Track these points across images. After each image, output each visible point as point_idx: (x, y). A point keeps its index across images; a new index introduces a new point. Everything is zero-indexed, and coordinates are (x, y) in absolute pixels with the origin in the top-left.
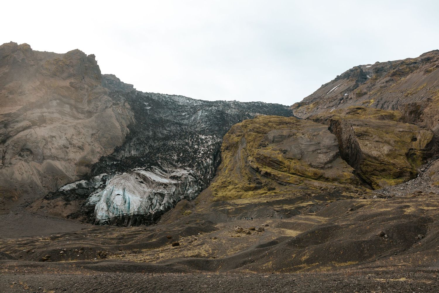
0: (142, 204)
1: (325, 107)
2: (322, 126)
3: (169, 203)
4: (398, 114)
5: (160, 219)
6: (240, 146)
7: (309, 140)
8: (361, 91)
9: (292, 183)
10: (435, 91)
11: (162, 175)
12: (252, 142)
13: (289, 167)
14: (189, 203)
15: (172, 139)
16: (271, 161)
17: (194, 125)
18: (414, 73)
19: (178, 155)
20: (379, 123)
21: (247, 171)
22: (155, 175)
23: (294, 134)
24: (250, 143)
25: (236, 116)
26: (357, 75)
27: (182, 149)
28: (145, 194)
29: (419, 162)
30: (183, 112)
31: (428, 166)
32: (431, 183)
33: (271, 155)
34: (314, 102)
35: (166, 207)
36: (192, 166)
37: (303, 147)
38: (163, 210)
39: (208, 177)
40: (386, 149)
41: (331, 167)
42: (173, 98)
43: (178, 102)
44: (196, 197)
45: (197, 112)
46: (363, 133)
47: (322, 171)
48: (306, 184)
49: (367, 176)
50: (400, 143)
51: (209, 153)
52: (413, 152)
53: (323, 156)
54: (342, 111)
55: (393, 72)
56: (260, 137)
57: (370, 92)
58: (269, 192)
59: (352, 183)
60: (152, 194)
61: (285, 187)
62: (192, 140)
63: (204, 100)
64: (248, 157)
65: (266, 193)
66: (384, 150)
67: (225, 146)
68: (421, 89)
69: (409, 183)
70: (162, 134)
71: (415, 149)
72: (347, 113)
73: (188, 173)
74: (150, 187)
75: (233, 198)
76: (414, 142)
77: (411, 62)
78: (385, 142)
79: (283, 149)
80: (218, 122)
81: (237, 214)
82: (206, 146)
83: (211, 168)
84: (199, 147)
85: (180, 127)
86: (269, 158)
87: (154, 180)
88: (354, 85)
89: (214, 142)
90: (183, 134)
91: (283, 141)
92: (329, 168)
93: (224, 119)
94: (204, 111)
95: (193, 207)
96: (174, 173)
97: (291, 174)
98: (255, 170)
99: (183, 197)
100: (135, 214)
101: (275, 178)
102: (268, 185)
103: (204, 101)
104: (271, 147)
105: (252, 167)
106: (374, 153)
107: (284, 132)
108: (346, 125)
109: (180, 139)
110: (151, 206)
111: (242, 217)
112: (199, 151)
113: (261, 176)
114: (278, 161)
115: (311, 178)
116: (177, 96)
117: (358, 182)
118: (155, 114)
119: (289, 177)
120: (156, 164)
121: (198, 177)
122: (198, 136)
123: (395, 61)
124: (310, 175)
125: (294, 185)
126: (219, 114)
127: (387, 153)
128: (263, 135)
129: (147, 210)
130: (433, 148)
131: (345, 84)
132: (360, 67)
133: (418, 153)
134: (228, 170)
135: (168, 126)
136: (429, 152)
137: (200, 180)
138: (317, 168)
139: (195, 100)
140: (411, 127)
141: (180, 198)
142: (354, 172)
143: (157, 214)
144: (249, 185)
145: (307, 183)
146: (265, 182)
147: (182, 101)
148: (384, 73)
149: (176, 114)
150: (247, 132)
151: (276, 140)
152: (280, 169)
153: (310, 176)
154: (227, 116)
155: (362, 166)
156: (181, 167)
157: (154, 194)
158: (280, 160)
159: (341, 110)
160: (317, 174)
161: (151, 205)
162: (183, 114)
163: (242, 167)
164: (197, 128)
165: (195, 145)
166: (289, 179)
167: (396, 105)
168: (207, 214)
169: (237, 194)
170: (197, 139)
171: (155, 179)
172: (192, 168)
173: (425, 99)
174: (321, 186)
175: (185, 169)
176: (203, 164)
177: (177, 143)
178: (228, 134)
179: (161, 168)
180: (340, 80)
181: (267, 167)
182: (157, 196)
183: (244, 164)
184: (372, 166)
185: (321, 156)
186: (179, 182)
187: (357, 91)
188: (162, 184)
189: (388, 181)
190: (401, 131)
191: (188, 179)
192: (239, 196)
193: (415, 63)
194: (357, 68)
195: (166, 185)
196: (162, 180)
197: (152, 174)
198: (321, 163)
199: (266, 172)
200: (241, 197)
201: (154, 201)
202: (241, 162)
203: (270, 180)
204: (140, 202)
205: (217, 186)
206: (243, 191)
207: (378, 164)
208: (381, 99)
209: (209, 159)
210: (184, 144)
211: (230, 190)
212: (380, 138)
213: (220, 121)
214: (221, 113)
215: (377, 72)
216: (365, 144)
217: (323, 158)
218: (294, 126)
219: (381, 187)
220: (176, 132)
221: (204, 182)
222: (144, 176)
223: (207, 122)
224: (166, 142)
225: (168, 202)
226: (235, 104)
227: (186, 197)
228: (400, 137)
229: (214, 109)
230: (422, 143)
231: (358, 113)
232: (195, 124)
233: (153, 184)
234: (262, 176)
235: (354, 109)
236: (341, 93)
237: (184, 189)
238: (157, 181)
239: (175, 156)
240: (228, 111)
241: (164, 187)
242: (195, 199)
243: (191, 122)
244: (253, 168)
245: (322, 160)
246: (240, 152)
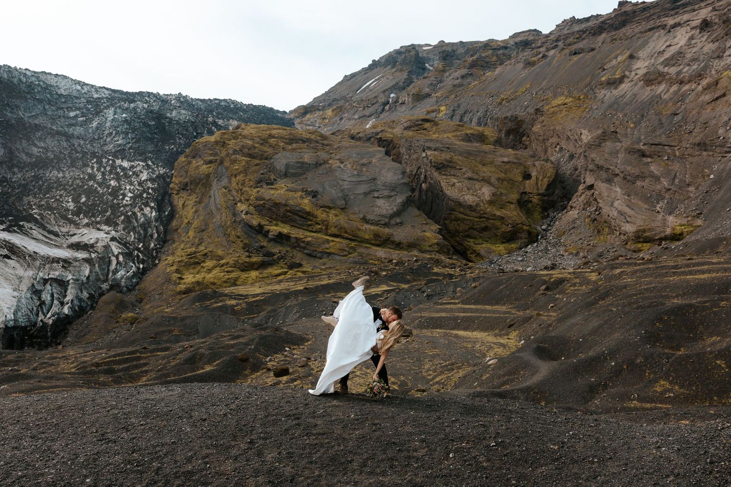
0: (20, 304)
1: (356, 117)
2: (374, 149)
3: (80, 300)
4: (490, 132)
5: (65, 334)
6: (214, 183)
7: (356, 173)
8: (420, 91)
9: (334, 254)
10: (545, 97)
11: (48, 241)
12: (242, 175)
13: (326, 223)
14: (126, 299)
15: (53, 167)
16: (290, 211)
17: (99, 138)
18: (506, 65)
19: (76, 200)
20: (469, 147)
21: (239, 231)
22: (33, 242)
23: (325, 162)
24: (237, 178)
25: (189, 124)
26: (410, 61)
27: (82, 187)
28: (21, 281)
29: (537, 215)
30: (70, 109)
31: (551, 221)
32: (562, 249)
33: (288, 200)
34: (335, 107)
35: (77, 308)
36: (114, 222)
37: (346, 186)
38: (70, 314)
39: (152, 245)
40: (486, 192)
41: (401, 223)
42: (43, 77)
43: (57, 88)
44: (136, 286)
45: (102, 112)
46: (445, 163)
47: (387, 230)
48: (361, 255)
49: (458, 239)
50: (505, 183)
51: (145, 195)
52: (526, 199)
53: (384, 203)
54: (396, 124)
55: (473, 61)
56: (256, 165)
57: (435, 93)
58: (291, 272)
59: (441, 252)
60: (39, 282)
61: (321, 261)
62: (102, 170)
63: (113, 88)
64: (236, 204)
65: (285, 273)
66: (483, 193)
67: (180, 183)
68: (523, 93)
69: (529, 248)
70: (27, 154)
71: (531, 193)
72: (405, 129)
73: (110, 236)
74: (29, 266)
75: (220, 285)
76: (528, 182)
77: (499, 45)
78: (483, 180)
79: (309, 190)
80: (151, 134)
81: (253, 314)
82: (136, 182)
83: (156, 227)
84: (119, 183)
85: (67, 140)
86: (286, 205)
87: (36, 253)
88: (405, 79)
89: (151, 174)
90: (78, 156)
91: (304, 174)
92: (397, 224)
93: (164, 128)
94: (118, 111)
95: (134, 305)
96: (75, 236)
97: (331, 235)
98: (256, 230)
99: (108, 287)
100: (9, 325)
101: (297, 244)
102: (286, 258)
103: (114, 91)
104: (283, 185)
105: (247, 224)
106: (469, 199)
107: (306, 156)
108: (409, 148)
109: (73, 166)
110: (42, 308)
111: (269, 319)
112: (122, 192)
113: (268, 241)
114: (303, 211)
115: (370, 244)
116: (50, 74)
117: (449, 250)
118: (6, 110)
119: (328, 241)
120: (30, 219)
121: (131, 245)
122: (114, 161)
123: (471, 42)
124: (367, 237)
125: (338, 258)
126: (153, 119)
127: (489, 199)
128: (263, 161)
129: (32, 317)
130: (557, 192)
131: (388, 76)
132: (413, 46)
133: (535, 199)
134: (194, 230)
135: (40, 139)
136: (551, 199)
137: (136, 252)
138: (377, 225)
139: (92, 86)
140: (519, 156)
141: (101, 288)
142: (440, 232)
143: (58, 324)
144: (248, 259)
145: (363, 253)
146: (279, 253)
147: (65, 87)
148: (456, 61)
149: (56, 113)
150: (228, 155)
151: (292, 171)
152: (308, 228)
153: (368, 240)
154: (169, 123)
155: (447, 222)
156: (87, 225)
157: (42, 281)
158: (308, 209)
159: (394, 121)
160: (380, 236)
161: (40, 305)
162: (72, 114)
163: (226, 224)
164: (107, 145)
165: (110, 180)
166: (327, 246)
167: (484, 117)
168: (193, 317)
169: (227, 277)
170: (113, 167)
171: (37, 250)
172: (114, 227)
173: (531, 110)
174: (391, 257)
175: (99, 229)
176: (136, 220)
177: (67, 175)
178: (184, 159)
179: (44, 228)
180: (378, 68)
181: (279, 223)
182: (50, 285)
183: (229, 219)
184: (465, 222)
185: (380, 202)
186: (93, 256)
187: (412, 89)
188: (57, 260)
189: (493, 248)
190: (506, 163)
191: (112, 250)
192: (232, 281)
193: (506, 48)
194: (410, 48)
195: (66, 263)
196: (53, 252)
197: (26, 238)
198: (383, 216)
199: (280, 233)
200: (237, 283)
201: (46, 297)
202: (222, 214)
203: (288, 249)
204: (14, 299)
205: (179, 262)
206: (237, 271)
207: (476, 217)
208: (459, 106)
209: (148, 209)
210: (84, 178)
211: (210, 271)
212: (473, 172)
213: (155, 133)
214: (157, 118)
215: (444, 59)
216: (452, 183)
217: (385, 207)
218: (318, 146)
219: (484, 259)
220: (61, 153)
221: (145, 255)
222: (10, 243)
223: (127, 134)
224: (41, 172)
225: (77, 297)
226: (179, 100)
227: (115, 286)
228: (505, 172)
229: (140, 107)
230: (540, 183)
231: (426, 129)
232: (101, 136)
233: (34, 259)
234: (271, 240)
235: (417, 121)
236: (384, 92)
237: (106, 271)
238: (42, 254)
239: (69, 202)
240: (171, 114)
241: (63, 267)
242: (134, 289)
243: (90, 131)
244: (251, 227)
245: (385, 211)
246: (217, 194)
